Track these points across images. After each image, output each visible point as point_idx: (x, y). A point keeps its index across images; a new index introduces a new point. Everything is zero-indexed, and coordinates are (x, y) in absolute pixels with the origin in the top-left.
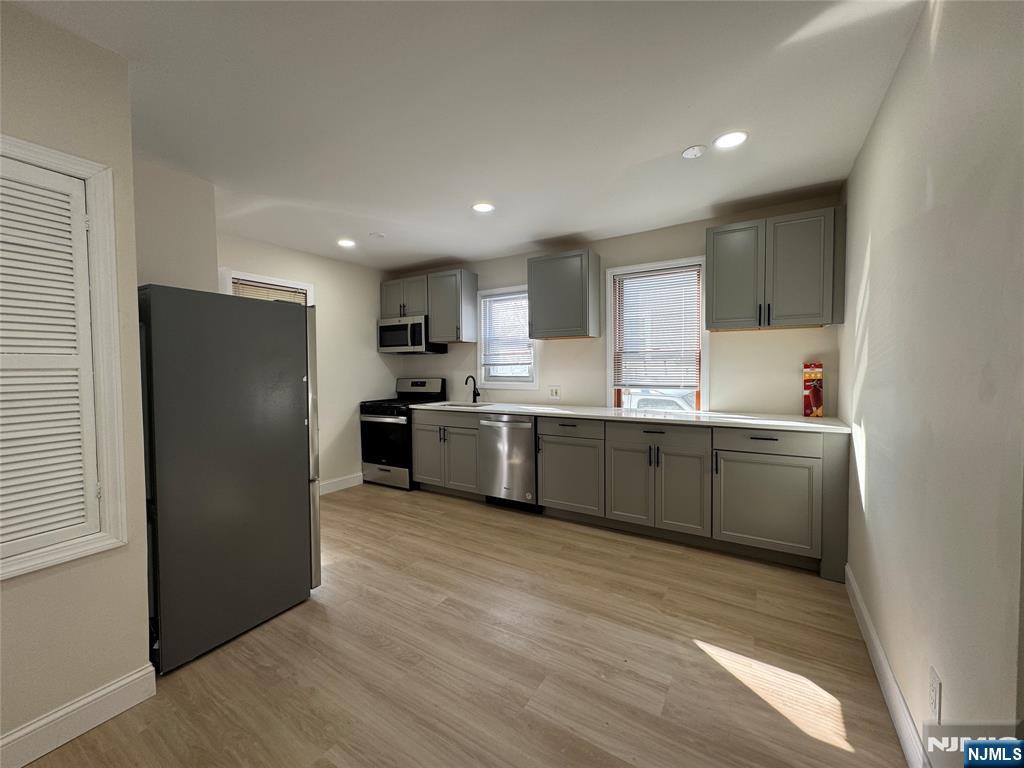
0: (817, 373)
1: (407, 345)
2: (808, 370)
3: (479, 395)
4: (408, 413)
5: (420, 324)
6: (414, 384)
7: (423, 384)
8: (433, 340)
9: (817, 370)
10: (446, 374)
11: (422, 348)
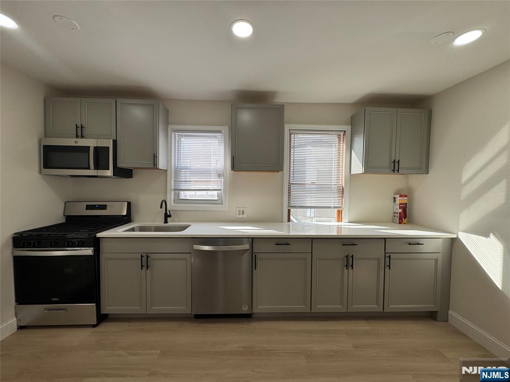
0: (405, 200)
1: (89, 168)
2: (401, 198)
3: (170, 216)
4: (96, 243)
5: (108, 148)
6: (89, 207)
7: (104, 207)
8: (121, 164)
9: (405, 198)
10: (132, 197)
11: (109, 173)
